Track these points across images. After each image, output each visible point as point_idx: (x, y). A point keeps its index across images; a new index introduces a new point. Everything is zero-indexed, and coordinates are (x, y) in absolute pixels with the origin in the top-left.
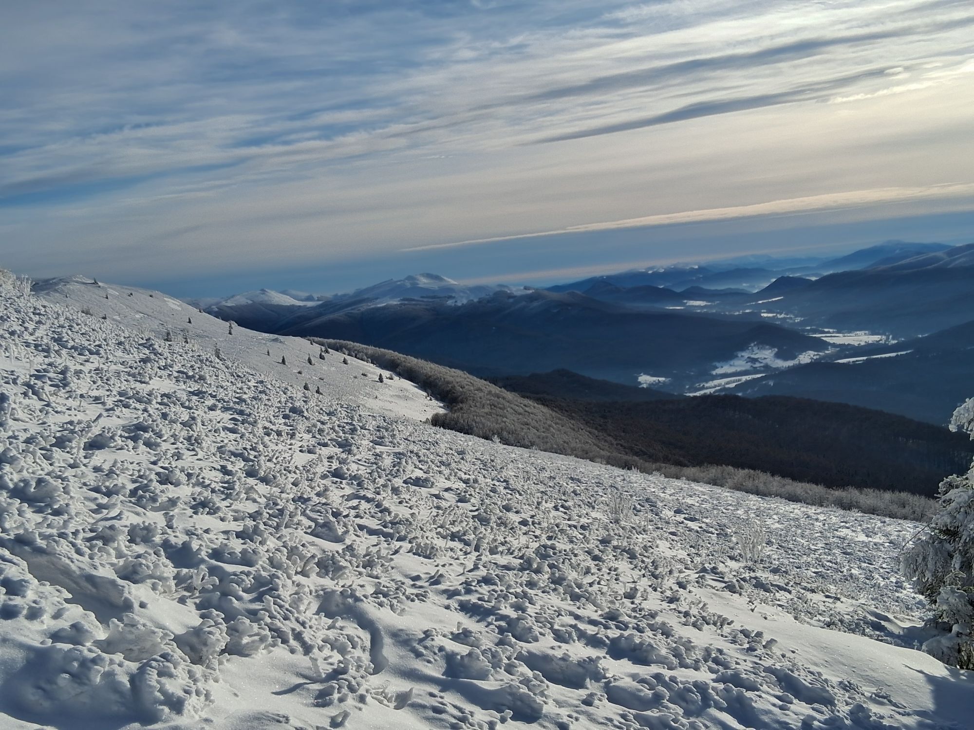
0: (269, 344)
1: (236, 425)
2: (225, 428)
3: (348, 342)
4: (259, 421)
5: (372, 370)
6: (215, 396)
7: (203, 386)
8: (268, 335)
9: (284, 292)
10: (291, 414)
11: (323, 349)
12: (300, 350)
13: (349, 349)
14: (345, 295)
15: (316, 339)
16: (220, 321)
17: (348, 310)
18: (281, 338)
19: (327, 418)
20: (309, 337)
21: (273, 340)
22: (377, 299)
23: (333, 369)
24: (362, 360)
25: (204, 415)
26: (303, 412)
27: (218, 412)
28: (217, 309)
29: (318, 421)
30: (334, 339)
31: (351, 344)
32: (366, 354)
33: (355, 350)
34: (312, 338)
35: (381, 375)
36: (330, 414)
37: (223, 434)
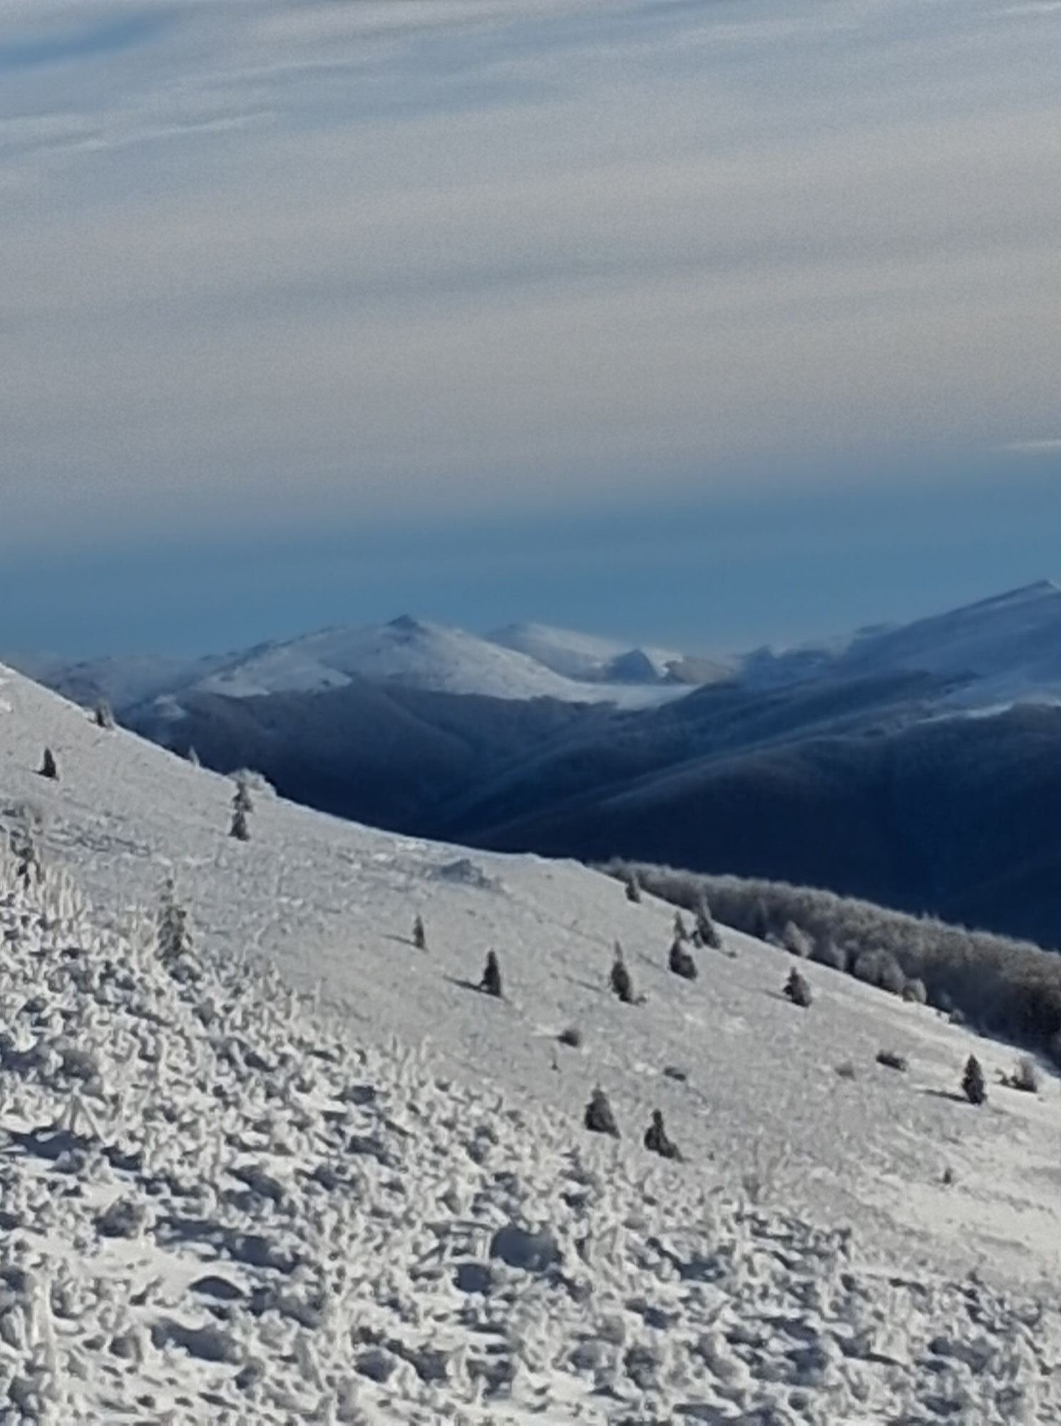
0: (422, 889)
1: (221, 1314)
2: (166, 1333)
3: (817, 895)
4: (336, 1300)
5: (928, 1037)
6: (132, 1163)
7: (76, 1106)
8: (422, 843)
9: (507, 637)
10: (498, 1264)
11: (690, 920)
12: (573, 927)
13: (817, 931)
14: (804, 657)
15: (657, 872)
16: (191, 770)
17: (821, 730)
18: (483, 860)
19: (676, 1289)
20: (618, 863)
21: (446, 872)
22: (964, 678)
23: (736, 1025)
24: (881, 983)
25: (72, 1257)
26: (559, 1257)
27: (144, 1243)
28: (179, 713)
29: (635, 1306)
30: (743, 875)
31: (826, 900)
32: (903, 957)
33: (850, 935)
34: (633, 867)
35: (973, 1067)
36: (692, 1269)
37: (152, 1360)
